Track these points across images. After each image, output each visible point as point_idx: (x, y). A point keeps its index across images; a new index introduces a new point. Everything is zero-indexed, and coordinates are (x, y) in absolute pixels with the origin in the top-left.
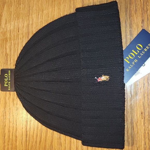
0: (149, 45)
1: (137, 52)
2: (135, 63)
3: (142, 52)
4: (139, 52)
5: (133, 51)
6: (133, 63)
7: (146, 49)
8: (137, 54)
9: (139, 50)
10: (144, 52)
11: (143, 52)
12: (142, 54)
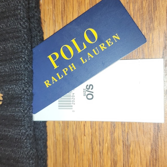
0: (114, 37)
1: (81, 47)
2: (69, 72)
3: (94, 50)
4: (85, 47)
5: (73, 41)
6: (65, 70)
7: (103, 44)
8: (79, 50)
9: (87, 43)
10: (97, 52)
11: (96, 50)
12: (91, 55)
